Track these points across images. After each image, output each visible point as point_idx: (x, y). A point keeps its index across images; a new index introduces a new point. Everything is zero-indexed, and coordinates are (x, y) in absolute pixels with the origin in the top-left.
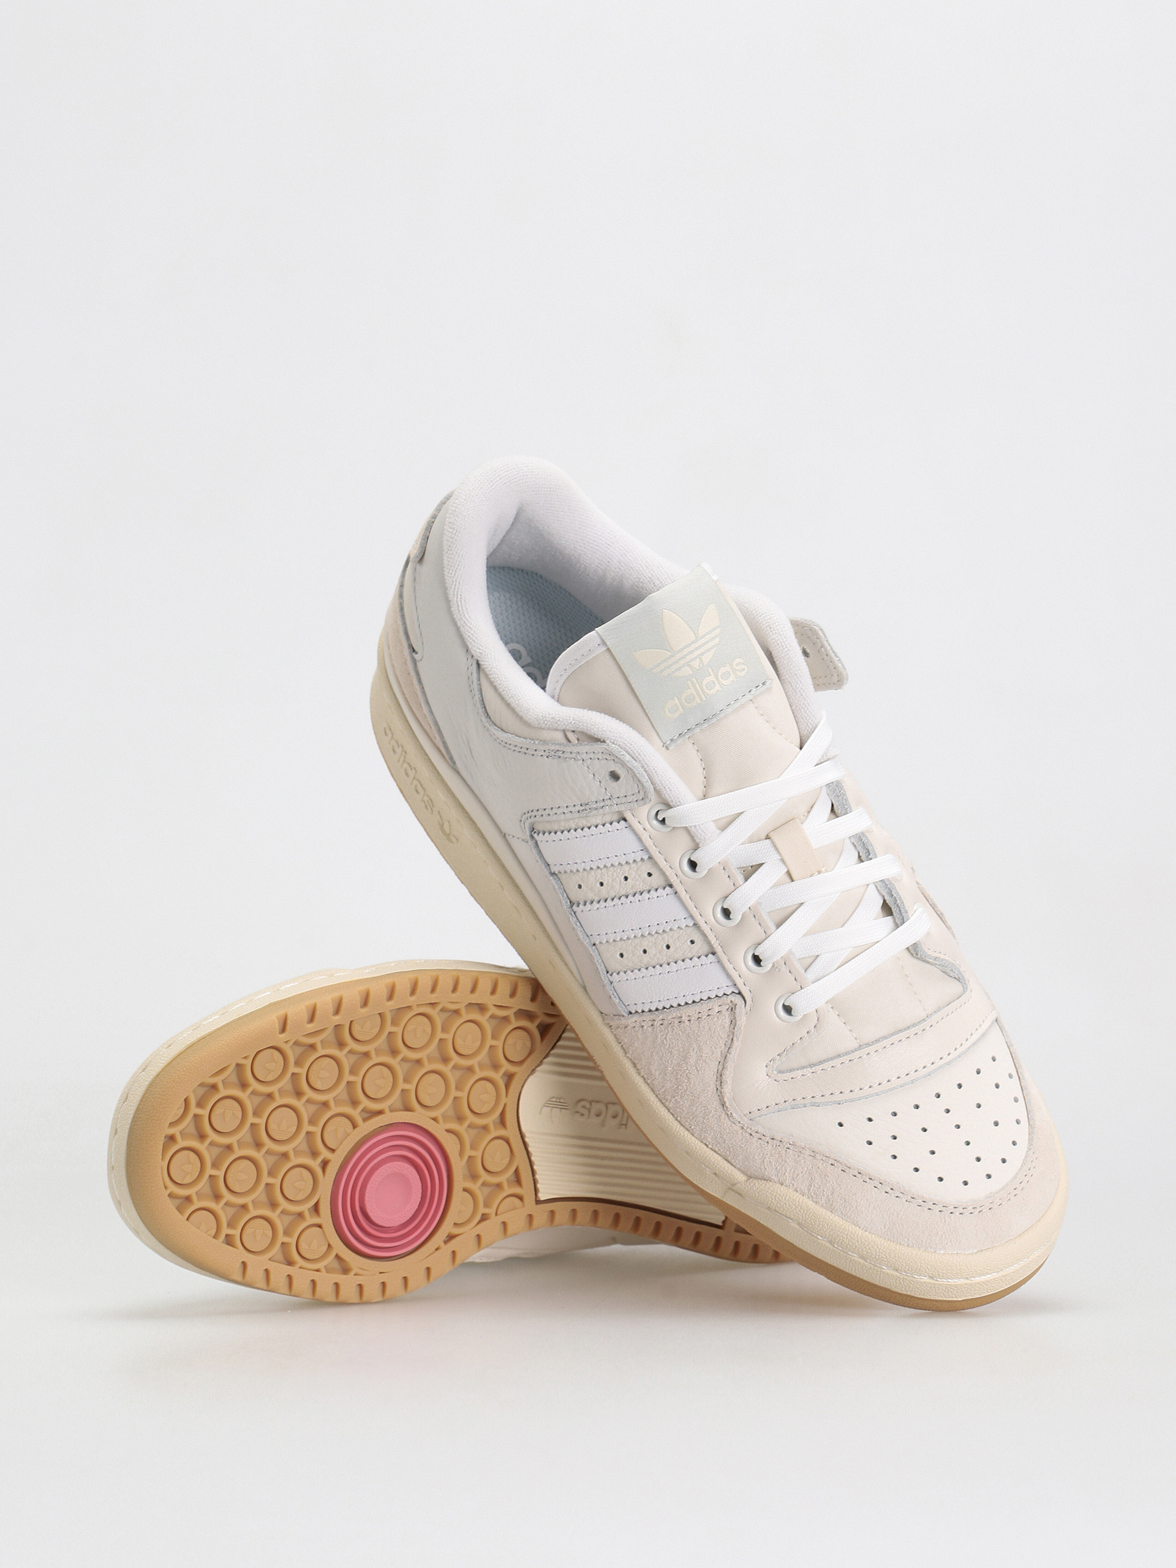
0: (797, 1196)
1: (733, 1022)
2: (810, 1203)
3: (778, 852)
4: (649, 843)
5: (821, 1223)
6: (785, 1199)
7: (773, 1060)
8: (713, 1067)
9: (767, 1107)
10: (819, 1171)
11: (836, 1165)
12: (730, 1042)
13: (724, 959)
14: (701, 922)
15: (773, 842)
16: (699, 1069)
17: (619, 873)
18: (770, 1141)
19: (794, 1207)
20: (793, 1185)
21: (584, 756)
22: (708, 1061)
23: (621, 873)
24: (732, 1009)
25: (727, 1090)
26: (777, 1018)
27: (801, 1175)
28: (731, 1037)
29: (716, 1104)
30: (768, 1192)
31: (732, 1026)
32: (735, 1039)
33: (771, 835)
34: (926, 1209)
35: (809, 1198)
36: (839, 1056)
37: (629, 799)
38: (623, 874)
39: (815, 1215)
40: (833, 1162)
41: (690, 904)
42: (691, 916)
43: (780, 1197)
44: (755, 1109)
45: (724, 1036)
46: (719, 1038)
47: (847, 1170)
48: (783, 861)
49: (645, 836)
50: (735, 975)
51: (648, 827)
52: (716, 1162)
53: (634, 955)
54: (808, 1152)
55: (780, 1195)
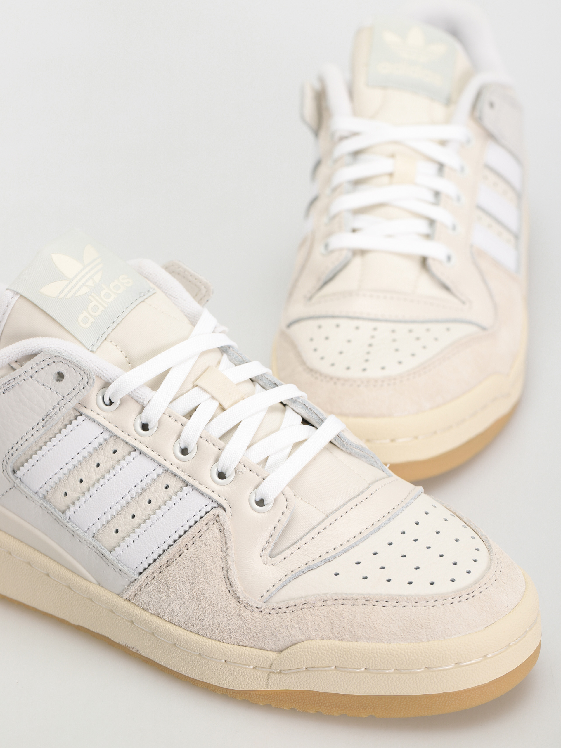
0: (325, 642)
1: (222, 530)
2: (337, 642)
3: (207, 392)
4: (105, 423)
5: (353, 654)
6: (316, 650)
7: (263, 549)
8: (220, 573)
9: (274, 586)
10: (334, 613)
11: (346, 603)
12: (224, 546)
13: (196, 484)
14: (167, 464)
15: (200, 387)
16: (209, 581)
17: (91, 464)
18: (286, 610)
19: (326, 652)
20: (318, 635)
21: (31, 372)
22: (213, 571)
23: (93, 463)
24: (217, 519)
25: (238, 587)
26: (255, 513)
27: (321, 624)
28: (224, 542)
29: (233, 601)
30: (300, 651)
31: (222, 533)
32: (228, 542)
33: (198, 383)
34: (430, 607)
35: (334, 640)
36: (314, 528)
37: (77, 390)
38: (94, 462)
39: (345, 650)
40: (343, 601)
41: (154, 455)
42: (160, 465)
43: (312, 650)
44: (264, 592)
45: (219, 544)
46: (215, 548)
47: (356, 602)
48: (213, 398)
49: (100, 419)
50: (208, 492)
51: (100, 412)
52: (250, 654)
53: (126, 525)
54: (319, 603)
55: (311, 648)
